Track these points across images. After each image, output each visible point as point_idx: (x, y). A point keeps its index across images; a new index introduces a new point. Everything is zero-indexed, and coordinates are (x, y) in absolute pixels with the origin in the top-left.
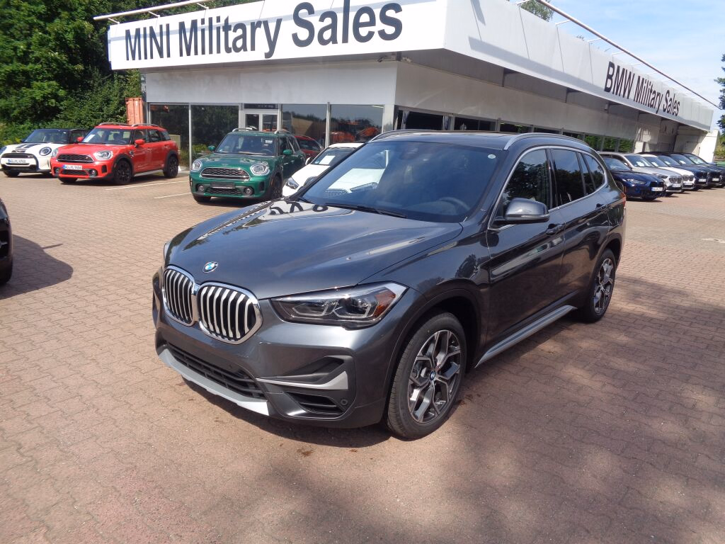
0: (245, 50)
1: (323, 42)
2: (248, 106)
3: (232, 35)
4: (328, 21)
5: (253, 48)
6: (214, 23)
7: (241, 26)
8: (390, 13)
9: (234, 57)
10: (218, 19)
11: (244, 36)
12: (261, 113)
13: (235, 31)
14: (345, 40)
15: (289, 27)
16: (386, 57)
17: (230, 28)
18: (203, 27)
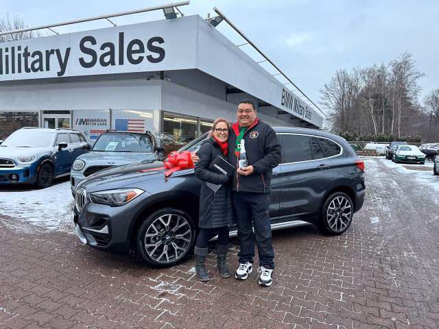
0: (42, 70)
1: (104, 64)
2: (46, 112)
3: (31, 60)
4: (107, 49)
5: (48, 69)
6: (17, 52)
7: (39, 53)
8: (155, 44)
9: (32, 75)
10: (19, 48)
11: (40, 60)
12: (57, 117)
13: (33, 56)
14: (121, 62)
15: (76, 54)
16: (152, 77)
17: (29, 54)
18: (7, 54)
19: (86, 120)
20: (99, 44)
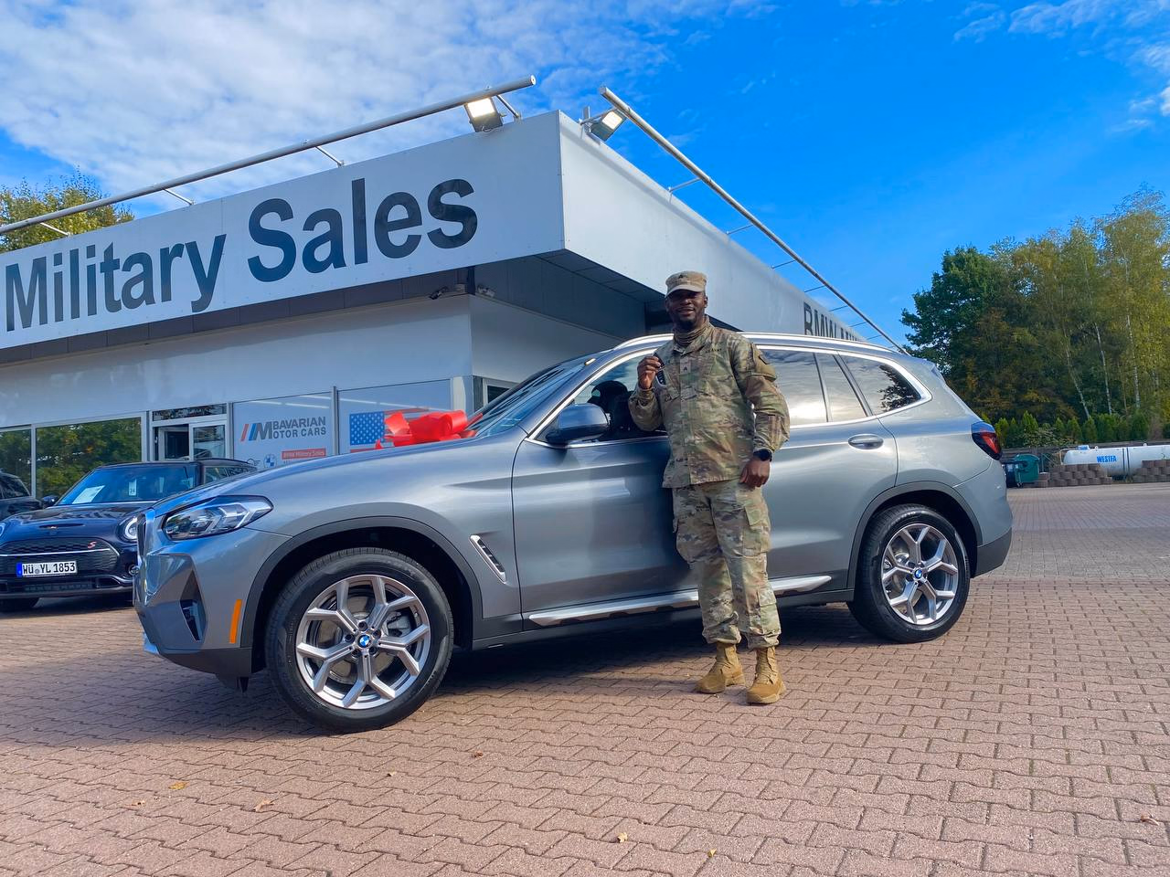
0: (151, 301)
1: (313, 266)
2: (160, 416)
3: (120, 278)
4: (323, 228)
5: (166, 296)
6: (84, 262)
7: (143, 258)
8: (450, 199)
9: (127, 318)
10: (91, 251)
11: (146, 276)
12: (192, 426)
13: (127, 268)
14: (361, 257)
15: (242, 248)
16: (445, 289)
17: (116, 264)
18: (59, 268)
19: (269, 425)
20: (301, 216)
